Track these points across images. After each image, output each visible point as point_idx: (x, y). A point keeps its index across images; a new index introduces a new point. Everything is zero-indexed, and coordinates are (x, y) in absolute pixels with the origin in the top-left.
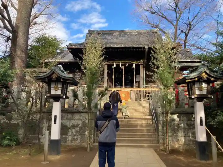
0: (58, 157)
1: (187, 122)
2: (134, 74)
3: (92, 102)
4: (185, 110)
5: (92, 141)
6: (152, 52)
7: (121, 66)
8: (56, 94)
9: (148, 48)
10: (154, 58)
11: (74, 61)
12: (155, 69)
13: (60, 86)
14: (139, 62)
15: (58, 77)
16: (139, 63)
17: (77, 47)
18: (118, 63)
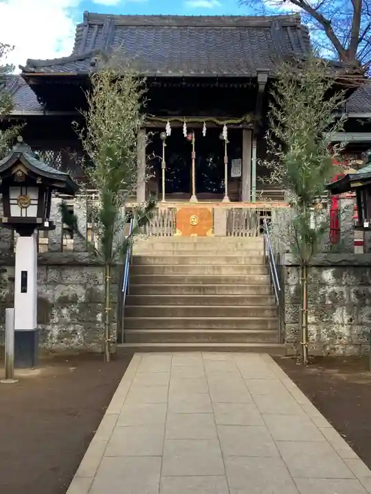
0: (35, 372)
1: (357, 288)
2: (226, 158)
3: (115, 237)
4: (353, 258)
5: (114, 337)
6: (273, 107)
7: (188, 133)
8: (24, 215)
9: (266, 80)
10: (276, 122)
11: (41, 114)
12: (278, 151)
13: (33, 196)
14: (239, 121)
15: (31, 172)
16: (239, 124)
17: (53, 72)
18: (177, 125)
